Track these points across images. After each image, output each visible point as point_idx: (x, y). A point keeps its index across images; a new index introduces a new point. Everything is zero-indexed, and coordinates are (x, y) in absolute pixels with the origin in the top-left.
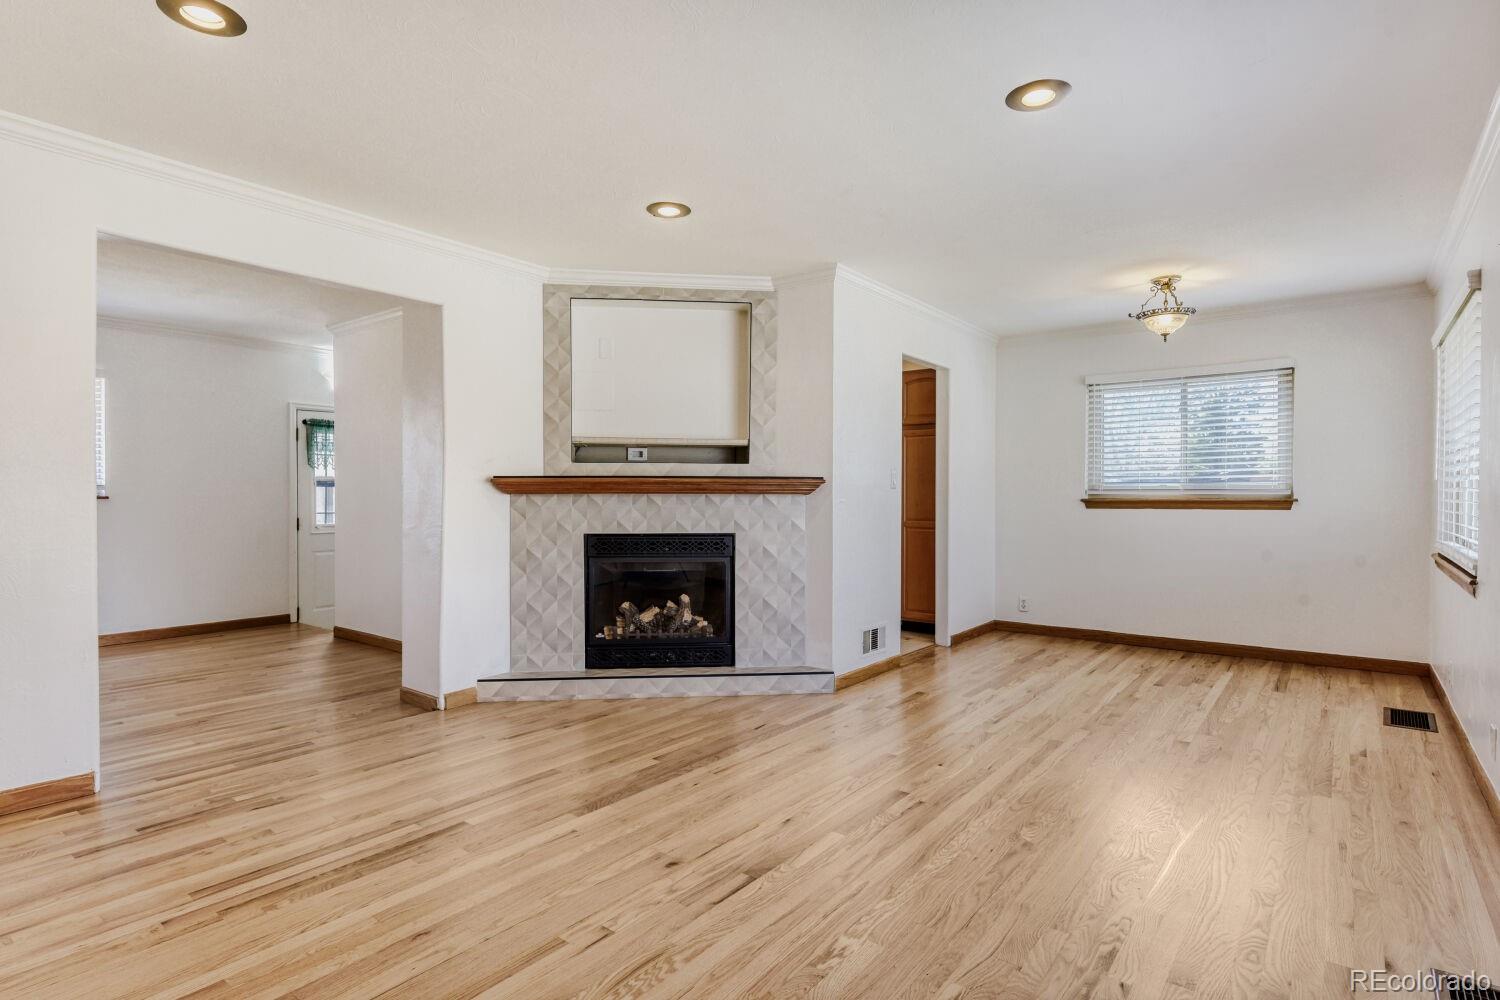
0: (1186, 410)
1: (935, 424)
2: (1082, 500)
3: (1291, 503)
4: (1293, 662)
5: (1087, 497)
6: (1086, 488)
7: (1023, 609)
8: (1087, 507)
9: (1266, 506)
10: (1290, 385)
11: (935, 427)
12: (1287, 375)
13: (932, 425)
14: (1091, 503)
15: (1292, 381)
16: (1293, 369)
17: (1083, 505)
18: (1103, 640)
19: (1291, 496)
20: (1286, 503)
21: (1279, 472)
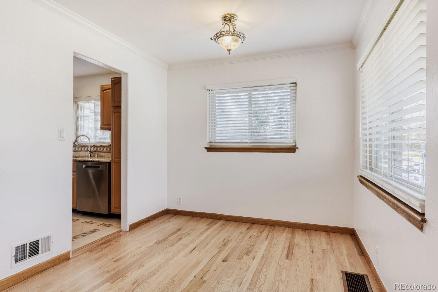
0: (251, 103)
1: (121, 106)
2: (205, 148)
3: (296, 149)
4: (296, 228)
5: (208, 146)
6: (208, 141)
7: (179, 203)
8: (208, 151)
9: (285, 151)
10: (294, 91)
11: (121, 109)
12: (294, 86)
13: (120, 107)
14: (210, 149)
15: (296, 90)
16: (296, 83)
17: (206, 150)
18: (214, 218)
19: (295, 146)
20: (292, 149)
21: (290, 134)
